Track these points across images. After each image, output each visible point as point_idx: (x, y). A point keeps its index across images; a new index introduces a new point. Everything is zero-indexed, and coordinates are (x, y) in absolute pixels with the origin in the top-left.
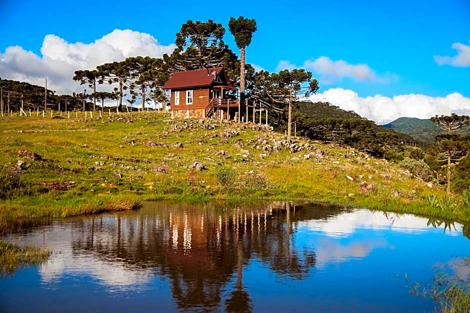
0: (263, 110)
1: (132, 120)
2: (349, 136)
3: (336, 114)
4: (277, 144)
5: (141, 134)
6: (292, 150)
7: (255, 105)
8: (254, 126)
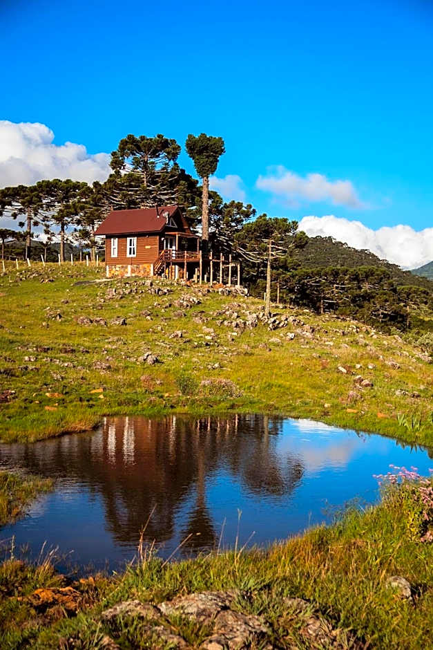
0: (233, 265)
1: (51, 278)
2: (358, 291)
3: (342, 255)
4: (251, 319)
5: (67, 302)
6: (271, 326)
7: (222, 259)
8: (220, 290)
